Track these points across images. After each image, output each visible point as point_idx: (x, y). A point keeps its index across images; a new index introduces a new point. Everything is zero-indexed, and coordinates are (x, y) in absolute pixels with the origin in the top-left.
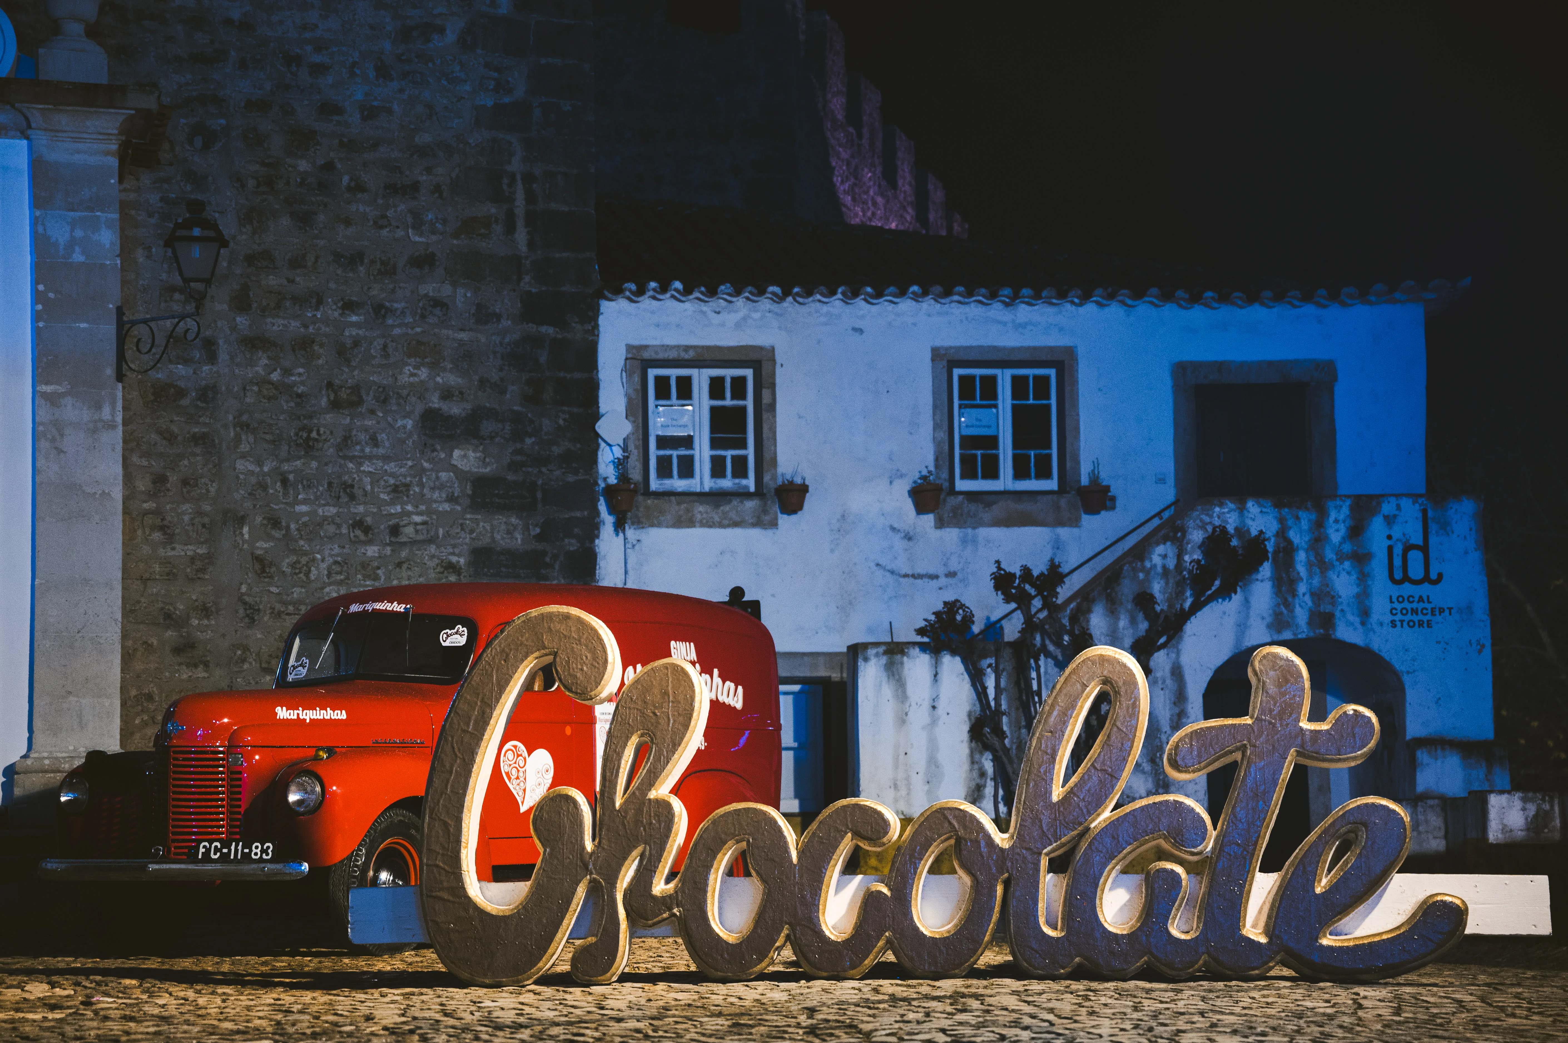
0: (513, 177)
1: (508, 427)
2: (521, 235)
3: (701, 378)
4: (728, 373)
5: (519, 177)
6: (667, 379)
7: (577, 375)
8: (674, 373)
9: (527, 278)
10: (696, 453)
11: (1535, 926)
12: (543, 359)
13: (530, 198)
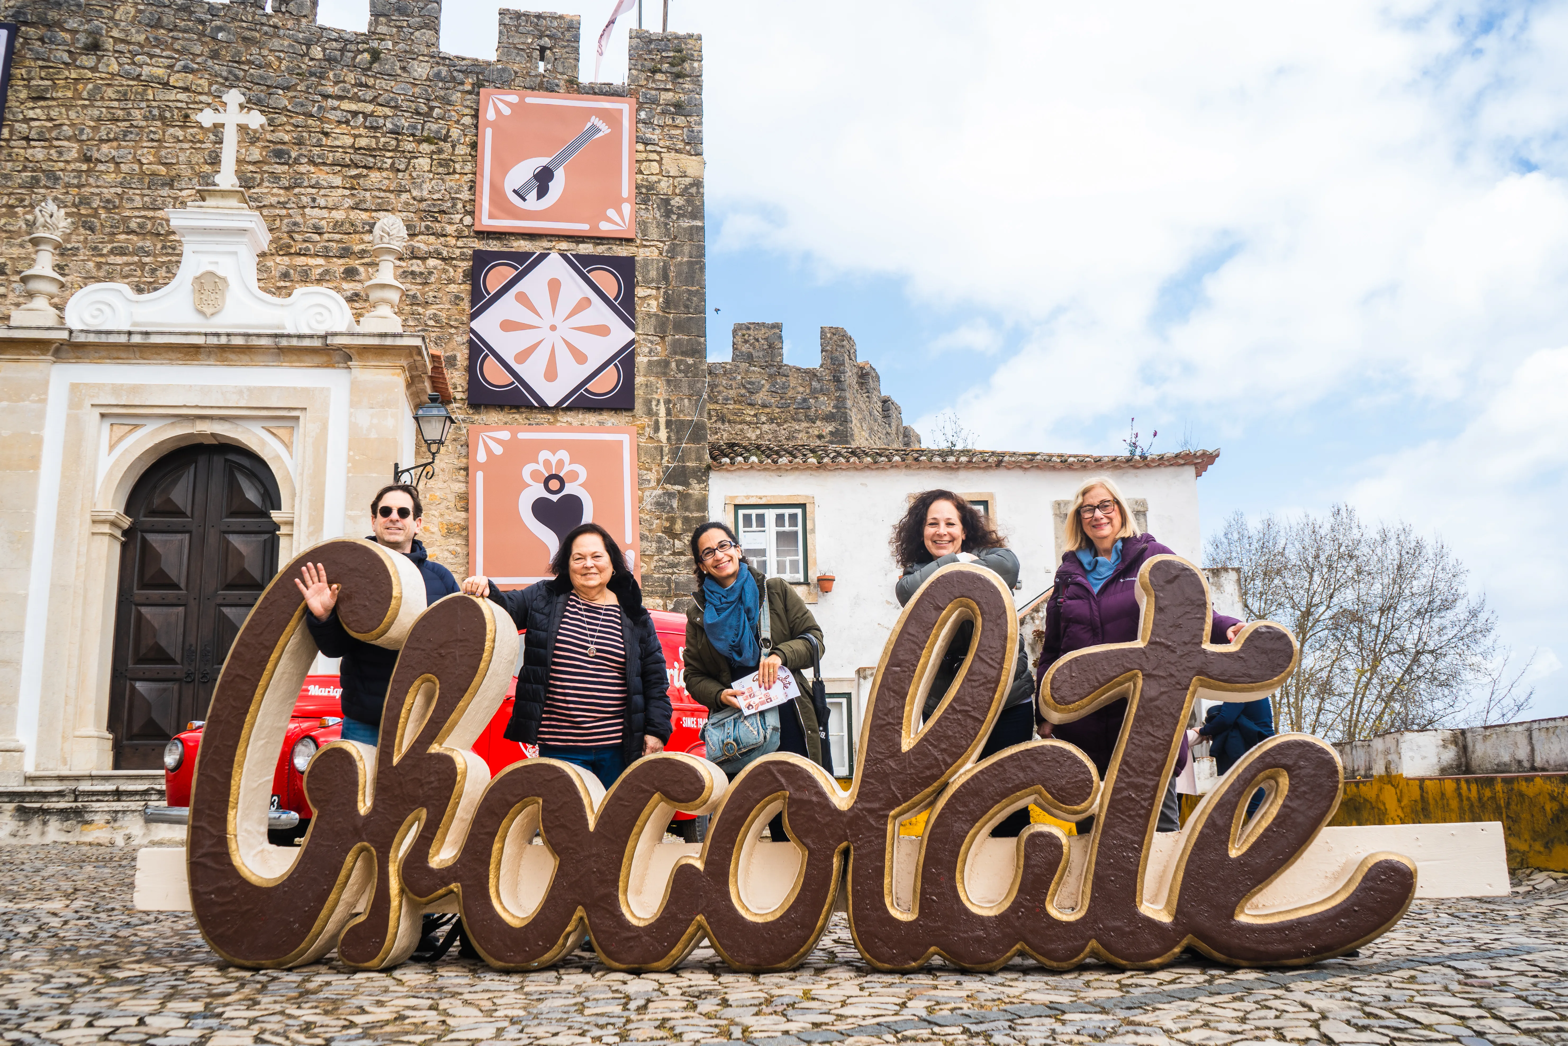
0: (658, 401)
1: (654, 545)
2: (663, 434)
3: (770, 515)
4: (787, 512)
5: (662, 401)
6: (750, 515)
7: (696, 515)
8: (754, 512)
9: (666, 458)
10: (767, 558)
11: (1490, 885)
12: (675, 505)
13: (669, 412)
